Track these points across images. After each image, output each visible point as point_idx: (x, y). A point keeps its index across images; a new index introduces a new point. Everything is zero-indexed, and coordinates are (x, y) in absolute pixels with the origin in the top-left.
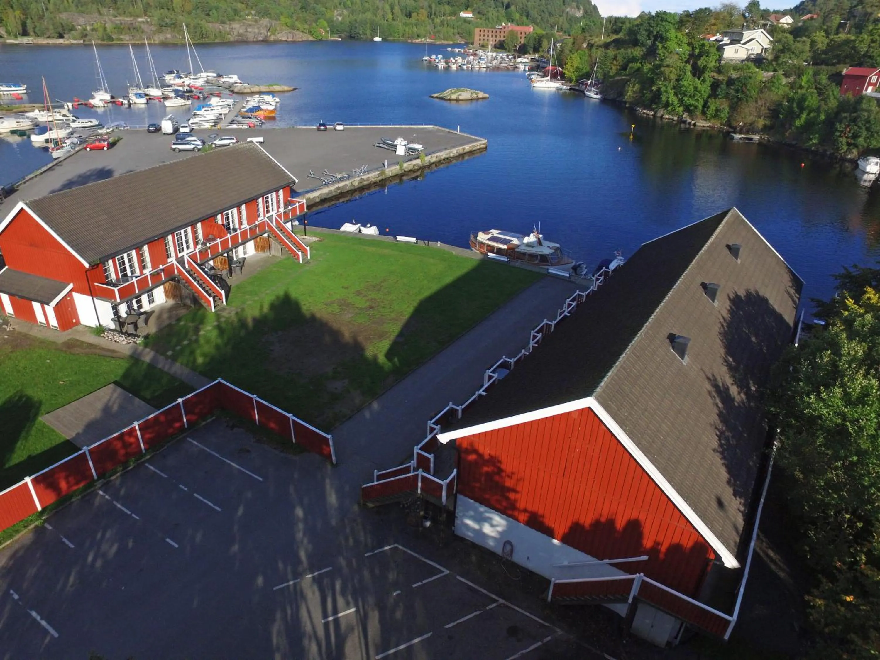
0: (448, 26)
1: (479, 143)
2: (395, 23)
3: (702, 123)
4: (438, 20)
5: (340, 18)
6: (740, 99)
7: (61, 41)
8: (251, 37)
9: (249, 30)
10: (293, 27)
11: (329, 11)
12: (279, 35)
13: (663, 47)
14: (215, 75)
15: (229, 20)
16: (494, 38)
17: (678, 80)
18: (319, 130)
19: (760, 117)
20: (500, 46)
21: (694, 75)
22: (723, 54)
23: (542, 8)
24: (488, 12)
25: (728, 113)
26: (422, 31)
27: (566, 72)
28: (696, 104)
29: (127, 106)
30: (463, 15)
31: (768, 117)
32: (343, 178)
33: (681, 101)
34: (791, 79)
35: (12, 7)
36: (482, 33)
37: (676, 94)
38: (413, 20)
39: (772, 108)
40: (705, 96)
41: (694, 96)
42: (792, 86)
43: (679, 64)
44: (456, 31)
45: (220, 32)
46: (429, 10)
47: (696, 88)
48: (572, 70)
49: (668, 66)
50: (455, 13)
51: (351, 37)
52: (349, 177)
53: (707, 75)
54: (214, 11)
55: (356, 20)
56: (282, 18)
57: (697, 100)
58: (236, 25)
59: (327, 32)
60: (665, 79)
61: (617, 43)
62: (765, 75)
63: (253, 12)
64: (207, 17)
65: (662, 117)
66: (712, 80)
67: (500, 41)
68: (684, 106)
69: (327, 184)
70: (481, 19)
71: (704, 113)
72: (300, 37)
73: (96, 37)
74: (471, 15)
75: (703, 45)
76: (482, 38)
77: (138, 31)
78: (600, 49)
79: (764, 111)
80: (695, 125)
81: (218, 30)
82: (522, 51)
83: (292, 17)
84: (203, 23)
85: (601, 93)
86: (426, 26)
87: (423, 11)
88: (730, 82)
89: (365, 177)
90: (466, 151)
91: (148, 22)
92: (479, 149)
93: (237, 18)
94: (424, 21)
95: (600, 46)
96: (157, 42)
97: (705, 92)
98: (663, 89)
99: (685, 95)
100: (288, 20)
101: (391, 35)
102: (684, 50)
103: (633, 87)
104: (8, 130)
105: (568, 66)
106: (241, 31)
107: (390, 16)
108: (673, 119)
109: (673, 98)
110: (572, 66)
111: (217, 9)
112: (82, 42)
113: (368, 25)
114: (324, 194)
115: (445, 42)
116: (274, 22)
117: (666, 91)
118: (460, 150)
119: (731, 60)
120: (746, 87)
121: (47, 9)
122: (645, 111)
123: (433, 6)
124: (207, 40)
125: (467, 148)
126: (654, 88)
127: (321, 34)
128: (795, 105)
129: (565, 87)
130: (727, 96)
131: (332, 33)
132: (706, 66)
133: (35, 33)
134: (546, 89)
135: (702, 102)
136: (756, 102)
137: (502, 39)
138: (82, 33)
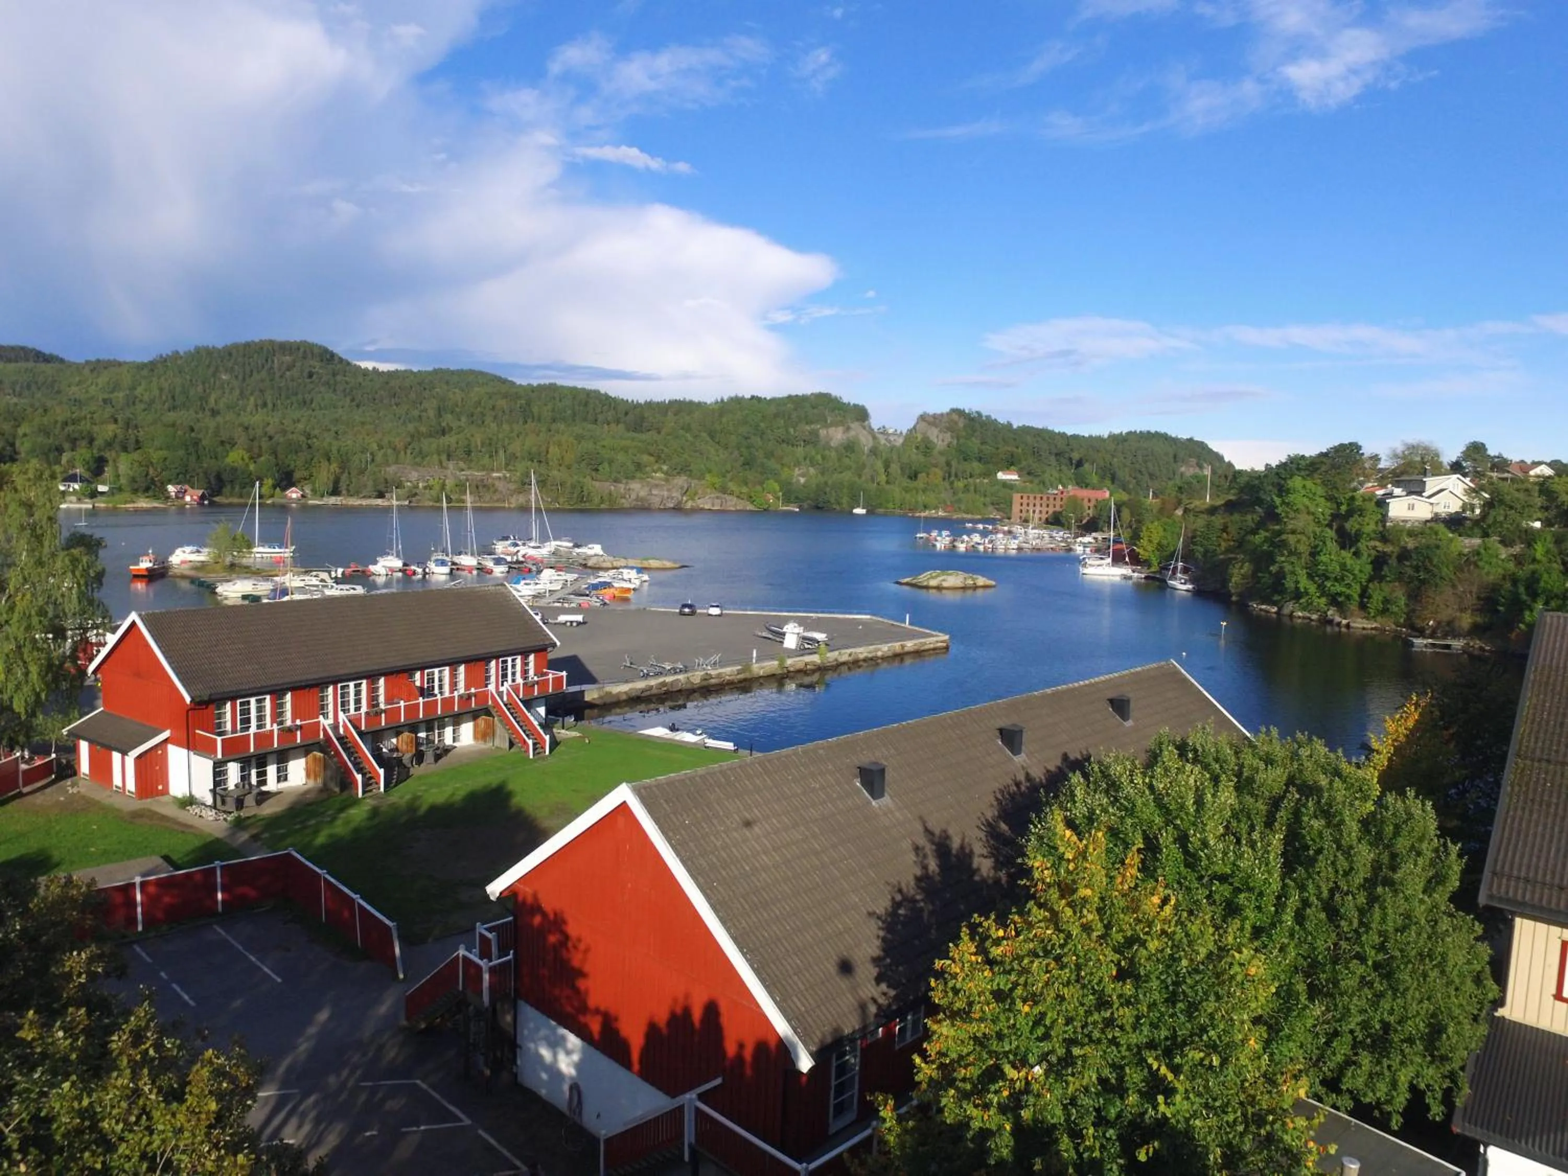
0: (975, 491)
1: (935, 639)
2: (888, 487)
3: (1360, 624)
4: (960, 484)
5: (802, 480)
6: (1423, 582)
7: (379, 502)
8: (655, 502)
9: (655, 492)
10: (724, 490)
11: (786, 469)
12: (699, 501)
13: (1283, 503)
14: (571, 545)
15: (627, 478)
16: (1044, 509)
17: (1313, 554)
18: (682, 614)
19: (1462, 610)
20: (1055, 521)
21: (1343, 547)
22: (1387, 511)
23: (1137, 466)
24: (1044, 472)
25: (1407, 605)
26: (930, 498)
27: (1141, 551)
28: (1348, 591)
29: (420, 576)
30: (1001, 476)
31: (1477, 610)
32: (674, 669)
33: (1321, 587)
34: (1517, 549)
35: (329, 460)
36: (1025, 501)
37: (1310, 576)
38: (920, 483)
39: (1482, 596)
40: (1364, 578)
41: (1343, 580)
42: (1518, 560)
43: (1312, 528)
44: (988, 500)
45: (610, 494)
46: (946, 468)
47: (1343, 566)
48: (1150, 548)
49: (1293, 532)
50: (990, 474)
51: (818, 508)
52: (685, 670)
53: (1362, 545)
54: (606, 465)
55: (826, 483)
56: (708, 477)
57: (1349, 586)
58: (635, 486)
59: (778, 498)
60: (1291, 553)
61: (1230, 507)
62: (1470, 543)
63: (665, 468)
64: (594, 473)
65: (1291, 616)
66: (1374, 553)
67: (1055, 513)
68: (1327, 596)
69: (646, 676)
70: (1031, 482)
71: (1363, 607)
72: (733, 503)
73: (428, 496)
74: (1015, 477)
75: (1353, 498)
76: (1024, 507)
77: (489, 489)
78: (1202, 516)
79: (1471, 600)
80: (1348, 626)
81: (607, 491)
82: (1090, 527)
83: (724, 476)
84: (588, 480)
85: (1192, 581)
86: (940, 493)
87: (937, 470)
88: (1404, 555)
89: (714, 673)
90: (906, 649)
91: (505, 477)
92: (934, 649)
93: (638, 475)
94: (937, 485)
95: (1202, 512)
96: (512, 506)
97: (1361, 571)
98: (1288, 568)
99: (1327, 578)
100: (717, 480)
101: (880, 505)
102: (1323, 509)
103: (1241, 568)
104: (240, 595)
105: (1144, 542)
106: (642, 494)
107: (883, 478)
108: (1309, 618)
109: (1304, 583)
110: (1150, 541)
111: (611, 462)
112: (407, 503)
113: (845, 490)
114: (637, 690)
115: (965, 516)
116: (694, 482)
117: (1293, 573)
118: (896, 646)
119: (1405, 521)
120: (1431, 561)
121: (373, 460)
122: (1263, 607)
123: (954, 463)
124: (588, 506)
125: (910, 645)
126: (1273, 569)
127: (767, 501)
128: (1522, 589)
129: (1136, 575)
130: (1400, 577)
131: (787, 500)
132: (1359, 530)
133: (348, 491)
134: (1106, 578)
135: (1357, 588)
136: (1454, 586)
137: (1058, 509)
138: (410, 491)
